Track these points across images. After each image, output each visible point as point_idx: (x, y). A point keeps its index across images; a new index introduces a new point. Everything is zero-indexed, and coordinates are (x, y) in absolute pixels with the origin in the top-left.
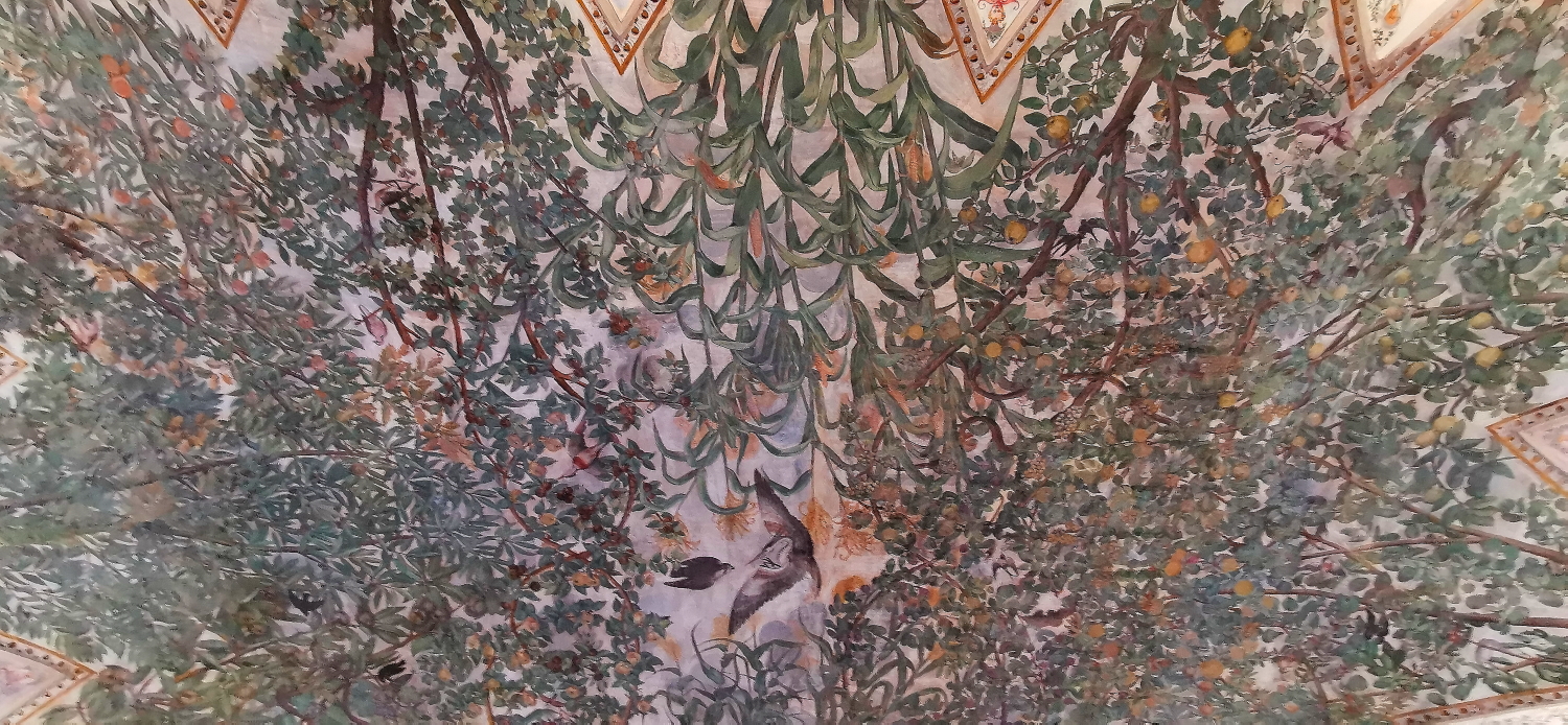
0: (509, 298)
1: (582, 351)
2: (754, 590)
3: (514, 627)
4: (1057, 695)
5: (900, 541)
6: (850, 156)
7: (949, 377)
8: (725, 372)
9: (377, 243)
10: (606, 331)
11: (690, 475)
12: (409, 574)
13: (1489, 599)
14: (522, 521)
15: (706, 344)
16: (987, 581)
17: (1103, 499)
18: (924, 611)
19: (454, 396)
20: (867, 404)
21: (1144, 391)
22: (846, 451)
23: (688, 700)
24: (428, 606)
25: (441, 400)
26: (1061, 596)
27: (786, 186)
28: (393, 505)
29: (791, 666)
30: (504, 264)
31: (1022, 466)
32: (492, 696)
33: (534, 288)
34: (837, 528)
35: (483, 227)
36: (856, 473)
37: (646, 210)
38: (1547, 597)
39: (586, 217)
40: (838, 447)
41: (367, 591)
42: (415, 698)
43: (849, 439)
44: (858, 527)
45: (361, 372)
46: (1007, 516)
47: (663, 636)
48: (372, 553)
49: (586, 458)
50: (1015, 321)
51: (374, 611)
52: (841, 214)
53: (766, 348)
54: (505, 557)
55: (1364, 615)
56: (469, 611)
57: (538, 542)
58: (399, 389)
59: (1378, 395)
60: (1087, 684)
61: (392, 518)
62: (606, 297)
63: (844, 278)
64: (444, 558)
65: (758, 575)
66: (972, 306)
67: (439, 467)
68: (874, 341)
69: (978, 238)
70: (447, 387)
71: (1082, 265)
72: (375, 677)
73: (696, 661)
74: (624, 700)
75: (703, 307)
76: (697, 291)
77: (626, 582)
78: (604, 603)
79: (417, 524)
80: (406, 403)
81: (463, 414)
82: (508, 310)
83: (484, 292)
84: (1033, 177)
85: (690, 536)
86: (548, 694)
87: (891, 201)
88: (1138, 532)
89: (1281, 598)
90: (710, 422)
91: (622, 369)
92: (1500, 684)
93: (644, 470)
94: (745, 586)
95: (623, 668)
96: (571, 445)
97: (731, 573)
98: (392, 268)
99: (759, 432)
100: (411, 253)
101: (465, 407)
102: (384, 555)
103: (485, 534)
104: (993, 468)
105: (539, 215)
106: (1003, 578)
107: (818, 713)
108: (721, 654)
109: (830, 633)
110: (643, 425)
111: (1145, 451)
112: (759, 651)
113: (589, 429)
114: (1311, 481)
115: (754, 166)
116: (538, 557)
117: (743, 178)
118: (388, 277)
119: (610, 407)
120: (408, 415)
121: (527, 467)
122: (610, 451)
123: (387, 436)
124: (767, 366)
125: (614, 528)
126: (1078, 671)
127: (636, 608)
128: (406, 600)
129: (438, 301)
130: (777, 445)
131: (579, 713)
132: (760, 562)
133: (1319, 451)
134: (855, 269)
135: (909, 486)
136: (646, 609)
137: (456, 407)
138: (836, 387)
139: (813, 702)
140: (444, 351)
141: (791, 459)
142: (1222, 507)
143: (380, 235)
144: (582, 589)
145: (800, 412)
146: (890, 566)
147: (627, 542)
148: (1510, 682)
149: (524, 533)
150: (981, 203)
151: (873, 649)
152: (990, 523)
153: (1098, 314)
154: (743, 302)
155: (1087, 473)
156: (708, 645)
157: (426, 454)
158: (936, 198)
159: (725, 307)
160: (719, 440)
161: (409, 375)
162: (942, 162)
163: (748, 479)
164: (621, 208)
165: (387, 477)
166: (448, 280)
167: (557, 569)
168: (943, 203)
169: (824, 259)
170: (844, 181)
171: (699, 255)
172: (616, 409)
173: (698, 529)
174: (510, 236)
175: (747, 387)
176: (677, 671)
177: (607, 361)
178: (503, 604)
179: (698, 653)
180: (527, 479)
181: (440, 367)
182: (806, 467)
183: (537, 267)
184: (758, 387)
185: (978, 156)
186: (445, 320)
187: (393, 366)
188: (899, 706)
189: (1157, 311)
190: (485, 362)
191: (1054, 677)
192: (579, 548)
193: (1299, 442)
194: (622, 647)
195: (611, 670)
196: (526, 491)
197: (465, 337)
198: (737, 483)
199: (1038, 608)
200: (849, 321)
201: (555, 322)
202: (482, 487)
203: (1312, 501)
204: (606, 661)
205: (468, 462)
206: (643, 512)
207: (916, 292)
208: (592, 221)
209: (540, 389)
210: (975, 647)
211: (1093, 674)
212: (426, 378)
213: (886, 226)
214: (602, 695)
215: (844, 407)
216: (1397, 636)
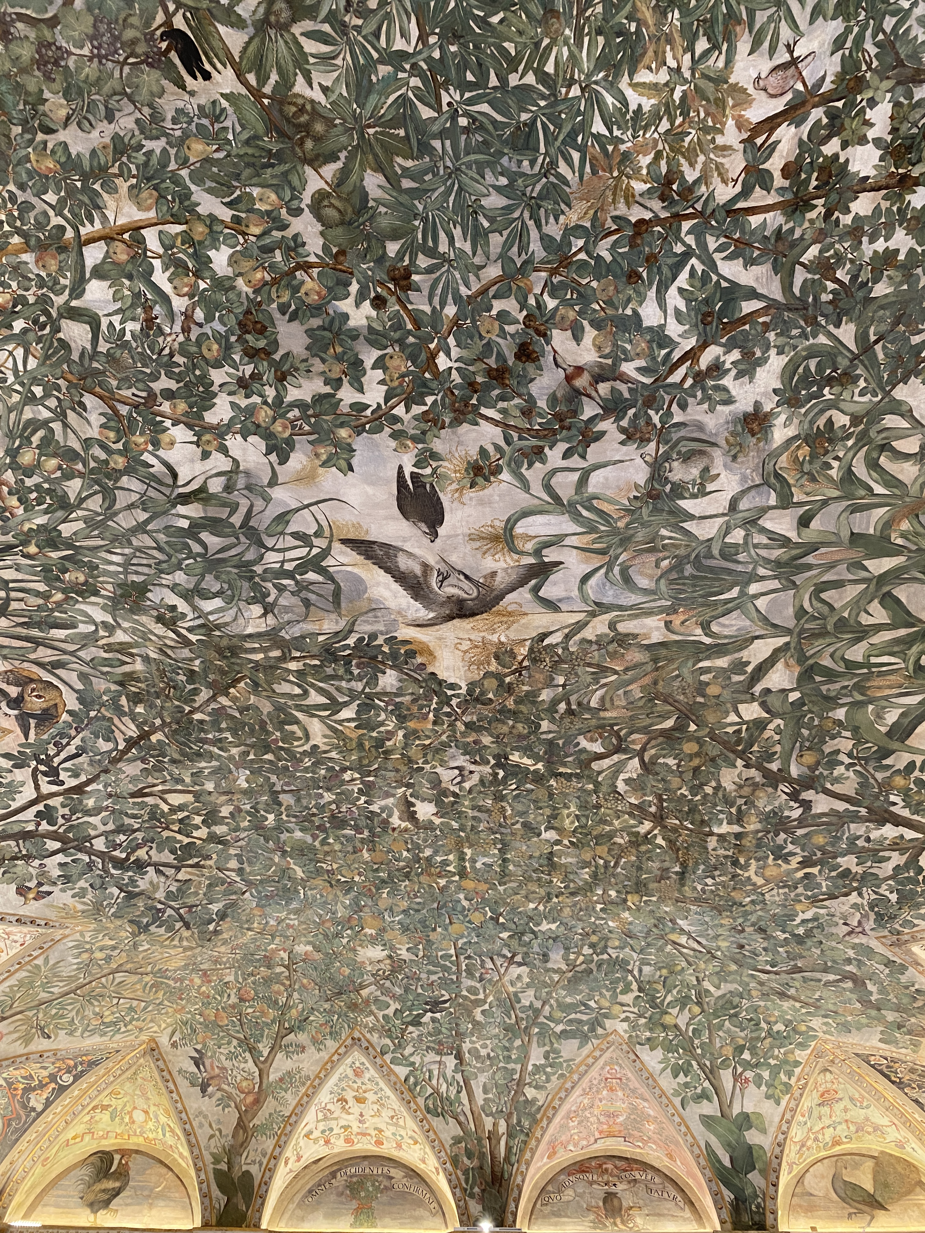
0: (803, 288)
1: (727, 381)
2: (403, 563)
3: (307, 267)
4: (320, 828)
5: (483, 693)
6: (902, 632)
7: (664, 717)
8: (687, 533)
9: (900, 90)
10: (750, 409)
11: (557, 498)
12: (373, 100)
13: (478, 1057)
14: (484, 291)
15: (724, 515)
16: (442, 763)
17: (539, 835)
18: (402, 719)
19: (673, 202)
20: (636, 656)
21: (643, 848)
22: (584, 641)
23: (235, 496)
24: (319, 127)
25: (669, 182)
26: (433, 818)
27: (882, 579)
28: (493, 81)
29: (307, 603)
30: (846, 279)
31: (568, 777)
32: (178, 228)
33: (814, 322)
34: (495, 638)
35: (897, 251)
36: (560, 651)
37: (885, 447)
38: (489, 1086)
39: (888, 382)
40: (589, 633)
41: (332, 18)
42: (144, 95)
43: (597, 642)
44: (497, 657)
45: (715, 46)
46: (517, 771)
47: (324, 464)
48: (404, 35)
49: (581, 382)
50: (719, 762)
51: (297, 29)
52: (845, 625)
53: (711, 570)
54: (423, 262)
55: (447, 997)
56: (320, 198)
57: (451, 310)
58: (685, 114)
59: (636, 973)
60: (337, 847)
61: (470, 77)
62: (790, 405)
63: (777, 629)
64: (409, 163)
65: (426, 567)
66: (739, 731)
67: (563, 168)
68: (708, 658)
69: (805, 732)
70: (687, 191)
71: (769, 803)
72: (168, 23)
73: (294, 505)
74: (211, 417)
75: (764, 510)
76: (786, 502)
77: (396, 419)
78: (361, 390)
79: (463, 122)
80: (665, 125)
81: (648, 216)
82: (787, 286)
83: (813, 251)
84: (858, 768)
85: (470, 494)
86: (199, 315)
87: (850, 665)
88: (505, 860)
89: (452, 951)
90: (627, 520)
91: (700, 427)
92: (412, 1080)
93: (562, 447)
94: (410, 554)
95: (264, 415)
96: (601, 366)
97: (426, 541)
98: (863, 111)
99: (610, 566)
100: (877, 142)
101: (657, 220)
102: (403, 55)
103: (457, 232)
104: (567, 756)
105: (902, 328)
106: (447, 775)
107: (250, 636)
108: (311, 532)
109: (361, 639)
110: (625, 448)
111: (587, 856)
112: (323, 571)
113: (623, 388)
114: (562, 952)
115: (910, 551)
116: (427, 309)
117: (899, 541)
118: (851, 104)
119: (651, 412)
120: (646, 128)
121: (568, 304)
122: (589, 410)
123: (612, 86)
124: (689, 570)
125: (476, 408)
126: (349, 839)
127: (359, 430)
128: (325, 90)
129: (808, 179)
130: (592, 581)
131: (179, 359)
132: (444, 568)
133: (587, 951)
134: (787, 639)
135: (545, 695)
136: (360, 443)
137: (656, 205)
138: (658, 628)
139: (263, 629)
140: (738, 188)
141: (575, 593)
142: (532, 906)
143: (909, 95)
144: (379, 364)
145: (633, 599)
146: (452, 686)
147: (457, 422)
148: (416, 1084)
149: (464, 291)
150: (839, 733)
151: (349, 681)
152: (507, 758)
153: (721, 816)
154: (766, 547)
155: (563, 820)
156: (321, 517)
157: (582, 149)
158: (849, 700)
159: (763, 530)
160: (603, 528)
161: (706, 130)
162: (884, 703)
163: (551, 555)
164: (891, 421)
165: (542, 77)
166: (834, 196)
167: (409, 332)
168: (843, 705)
169: (801, 613)
170: (878, 628)
171: (825, 503)
172: (649, 421)
173: (481, 502)
174: (881, 289)
175: (666, 554)
176: (273, 482)
177: (712, 410)
178: (342, 252)
179: (307, 506)
180: (551, 303)
181: (716, 180)
182: (563, 607)
183: (838, 325)
184: (665, 563)
185: (884, 730)
186: (781, 190)
187: (721, 104)
188: (279, 708)
189: (722, 852)
190: (717, 250)
191: (338, 822)
192: (442, 362)
193: (594, 939)
194: (295, 413)
195: (256, 399)
196: (532, 301)
197: (755, 220)
198: (548, 545)
199: (418, 803)
200: (731, 637)
201: (768, 348)
202: (534, 234)
203: (545, 955)
204: (270, 393)
205: (572, 217)
206: (502, 443)
207: (757, 689)
208: (883, 389)
209: (681, 329)
210: (366, 762)
211: (350, 849)
212: (701, 158)
213: (826, 662)
214: (215, 388)
215: (635, 636)
216: (433, 1020)
